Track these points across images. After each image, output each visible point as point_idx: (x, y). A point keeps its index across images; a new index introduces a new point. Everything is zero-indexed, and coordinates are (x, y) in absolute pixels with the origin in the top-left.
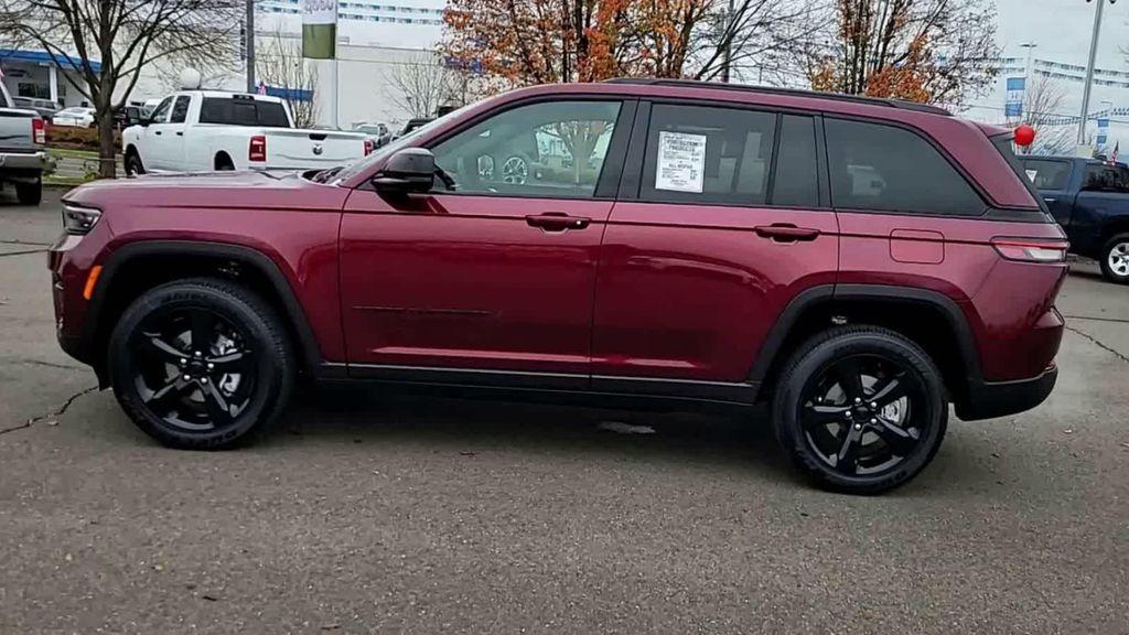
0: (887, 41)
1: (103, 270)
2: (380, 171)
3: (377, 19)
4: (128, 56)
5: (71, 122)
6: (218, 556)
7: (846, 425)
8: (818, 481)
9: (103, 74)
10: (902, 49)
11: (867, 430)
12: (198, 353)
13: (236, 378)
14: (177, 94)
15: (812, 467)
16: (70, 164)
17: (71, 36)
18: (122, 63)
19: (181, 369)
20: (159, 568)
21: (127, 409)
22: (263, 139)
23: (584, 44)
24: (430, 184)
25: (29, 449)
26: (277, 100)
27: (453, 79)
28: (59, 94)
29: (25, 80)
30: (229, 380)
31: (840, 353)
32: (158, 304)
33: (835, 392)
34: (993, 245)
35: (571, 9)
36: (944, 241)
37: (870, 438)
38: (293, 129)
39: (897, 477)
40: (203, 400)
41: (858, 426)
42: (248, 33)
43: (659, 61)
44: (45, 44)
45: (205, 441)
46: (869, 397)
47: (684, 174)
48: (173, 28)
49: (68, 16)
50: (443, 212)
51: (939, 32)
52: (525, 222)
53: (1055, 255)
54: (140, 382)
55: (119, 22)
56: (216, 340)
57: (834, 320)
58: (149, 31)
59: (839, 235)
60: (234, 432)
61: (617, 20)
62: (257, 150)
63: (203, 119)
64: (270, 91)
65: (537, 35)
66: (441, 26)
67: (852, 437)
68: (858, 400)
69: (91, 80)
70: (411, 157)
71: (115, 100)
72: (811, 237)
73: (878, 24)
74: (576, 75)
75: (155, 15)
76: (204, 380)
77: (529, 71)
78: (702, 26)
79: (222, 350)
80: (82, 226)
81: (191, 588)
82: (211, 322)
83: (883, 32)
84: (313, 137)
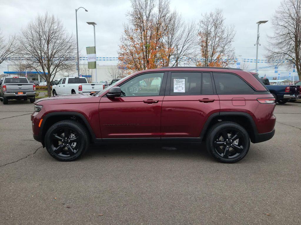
0: (212, 57)
1: (43, 120)
2: (108, 93)
3: (104, 60)
4: (53, 71)
5: (43, 85)
6: (71, 193)
7: (225, 146)
8: (219, 161)
9: (48, 75)
10: (215, 58)
11: (230, 147)
12: (66, 138)
13: (75, 144)
14: (63, 78)
15: (217, 157)
16: (42, 93)
17: (41, 68)
18: (52, 72)
19: (62, 142)
20: (55, 198)
21: (49, 153)
22: (81, 86)
23: (148, 62)
24: (120, 95)
25: (26, 164)
26: (84, 78)
27: (120, 71)
28: (40, 80)
29: (33, 77)
30: (74, 144)
31: (222, 129)
32: (56, 127)
33: (221, 138)
34: (257, 100)
35: (145, 55)
36: (245, 100)
37: (231, 149)
38: (88, 84)
39: (239, 159)
40: (67, 149)
41: (228, 146)
42: (78, 65)
43: (164, 64)
44: (36, 70)
45: (68, 159)
46: (230, 139)
47: (180, 88)
48: (62, 65)
49: (41, 64)
50: (123, 101)
51: (223, 54)
52: (143, 102)
53: (272, 102)
54: (53, 146)
55: (51, 65)
56: (70, 135)
57: (219, 120)
58: (57, 66)
59: (219, 100)
60: (75, 157)
61: (155, 56)
62: (80, 88)
63: (69, 83)
64: (83, 76)
65: (138, 61)
66: (117, 61)
67: (227, 149)
68: (227, 140)
69: (45, 76)
70: (115, 89)
71: (51, 80)
72: (213, 101)
73: (210, 54)
74: (147, 68)
75: (59, 62)
76: (68, 144)
77: (137, 68)
78: (172, 57)
79: (72, 137)
80: (38, 109)
81: (64, 204)
82: (69, 130)
83: (211, 55)
84: (92, 85)
